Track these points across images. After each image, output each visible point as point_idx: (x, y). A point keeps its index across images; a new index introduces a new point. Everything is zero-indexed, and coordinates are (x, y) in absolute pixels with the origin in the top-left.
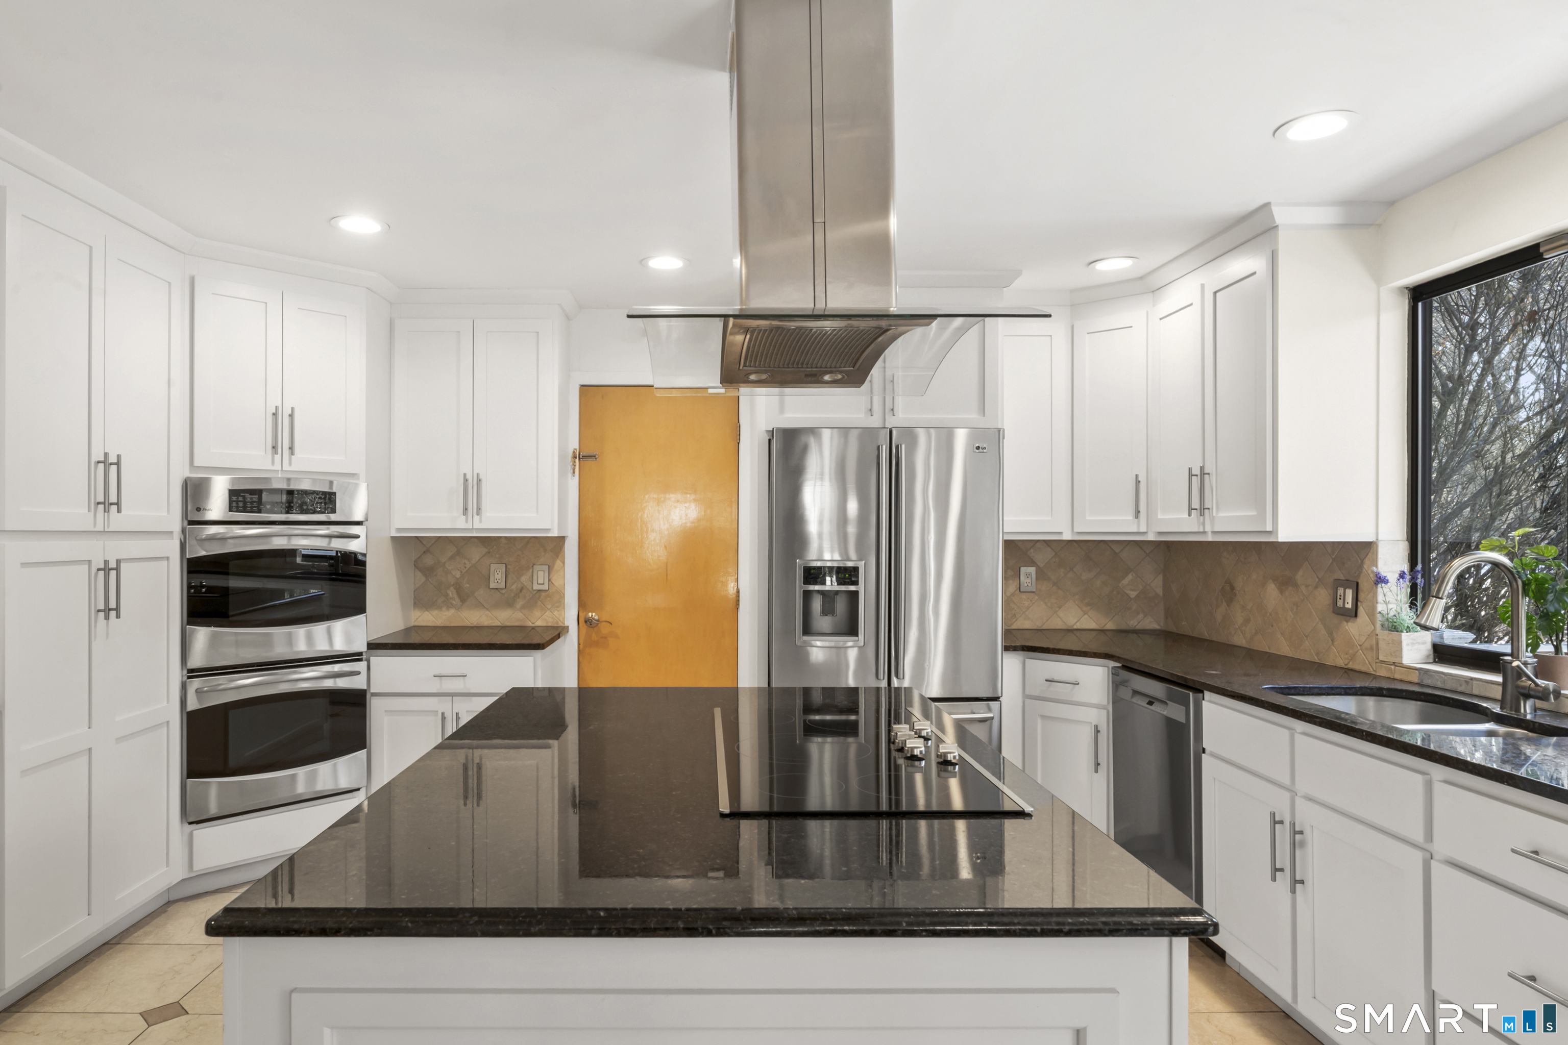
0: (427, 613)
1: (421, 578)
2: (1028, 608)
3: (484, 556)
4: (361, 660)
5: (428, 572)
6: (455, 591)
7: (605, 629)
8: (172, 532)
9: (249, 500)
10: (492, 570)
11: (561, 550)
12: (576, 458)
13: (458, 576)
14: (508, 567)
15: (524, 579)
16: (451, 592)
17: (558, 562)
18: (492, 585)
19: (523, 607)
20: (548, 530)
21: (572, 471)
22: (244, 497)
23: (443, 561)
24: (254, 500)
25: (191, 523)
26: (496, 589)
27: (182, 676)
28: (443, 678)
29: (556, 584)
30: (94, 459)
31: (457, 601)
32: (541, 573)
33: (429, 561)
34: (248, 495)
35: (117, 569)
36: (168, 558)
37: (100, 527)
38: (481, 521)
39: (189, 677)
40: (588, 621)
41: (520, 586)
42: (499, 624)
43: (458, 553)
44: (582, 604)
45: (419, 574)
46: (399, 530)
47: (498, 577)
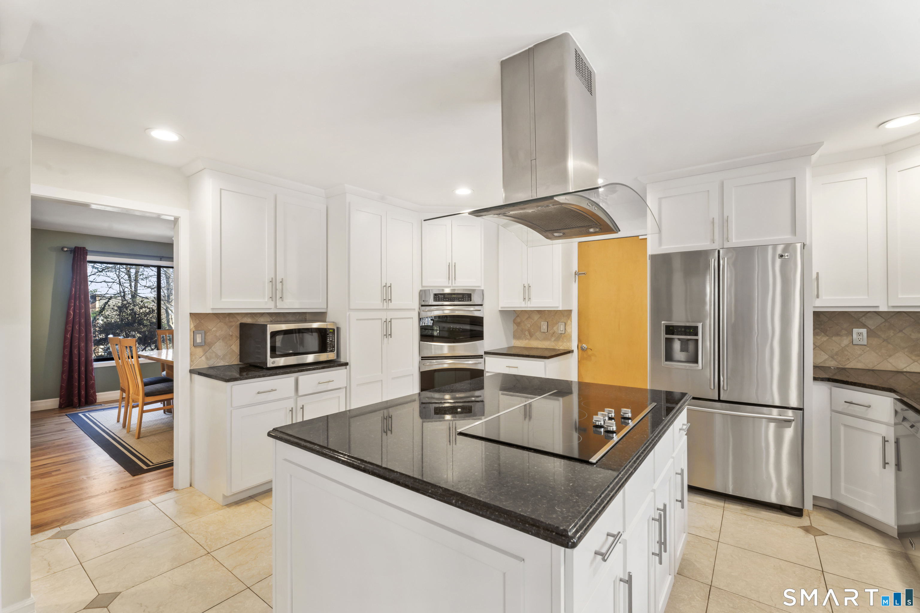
0: (518, 341)
1: (516, 327)
2: (861, 355)
3: (539, 318)
4: (482, 358)
5: (518, 324)
6: (528, 333)
7: (590, 352)
8: (415, 309)
9: (440, 297)
10: (542, 324)
11: (570, 316)
12: (576, 275)
13: (529, 326)
14: (548, 323)
15: (555, 328)
16: (527, 333)
17: (569, 321)
18: (542, 331)
19: (555, 340)
20: (558, 307)
21: (574, 281)
22: (439, 296)
23: (524, 320)
24: (442, 297)
25: (422, 306)
26: (544, 332)
27: (420, 359)
28: (510, 368)
29: (568, 331)
30: (383, 285)
31: (529, 337)
32: (562, 326)
33: (518, 320)
34: (440, 295)
35: (391, 321)
36: (412, 318)
37: (385, 308)
38: (530, 303)
39: (422, 360)
40: (582, 349)
41: (553, 331)
42: (545, 347)
43: (529, 317)
44: (580, 340)
45: (515, 325)
46: (502, 308)
47: (544, 327)
